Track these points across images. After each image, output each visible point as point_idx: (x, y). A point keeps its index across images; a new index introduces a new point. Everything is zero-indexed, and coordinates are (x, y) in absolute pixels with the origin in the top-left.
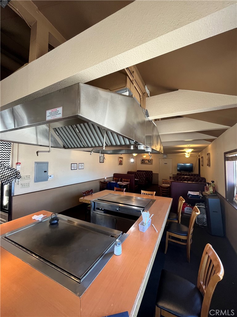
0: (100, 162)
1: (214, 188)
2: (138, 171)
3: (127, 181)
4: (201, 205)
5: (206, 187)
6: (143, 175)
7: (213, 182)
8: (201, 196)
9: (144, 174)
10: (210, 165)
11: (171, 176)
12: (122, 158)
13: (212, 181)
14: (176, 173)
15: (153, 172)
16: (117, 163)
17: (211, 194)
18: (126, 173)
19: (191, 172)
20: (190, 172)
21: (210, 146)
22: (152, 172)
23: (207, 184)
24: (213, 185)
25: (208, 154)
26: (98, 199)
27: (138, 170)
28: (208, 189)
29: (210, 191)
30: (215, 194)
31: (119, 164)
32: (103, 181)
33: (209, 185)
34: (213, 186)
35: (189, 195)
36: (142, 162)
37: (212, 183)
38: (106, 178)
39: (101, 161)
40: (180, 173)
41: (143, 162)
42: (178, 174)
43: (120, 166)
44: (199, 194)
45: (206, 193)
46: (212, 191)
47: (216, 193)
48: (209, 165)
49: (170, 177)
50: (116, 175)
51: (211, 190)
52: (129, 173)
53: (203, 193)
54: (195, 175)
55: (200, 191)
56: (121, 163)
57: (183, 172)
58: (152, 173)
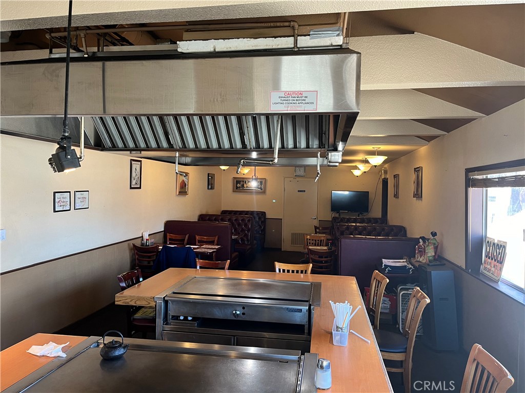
0: (131, 188)
1: (436, 248)
2: (224, 212)
3: (212, 243)
4: (410, 289)
5: (419, 248)
6: (246, 225)
7: (434, 234)
8: (411, 268)
9: (249, 221)
10: (421, 197)
11: (316, 223)
12: (187, 174)
13: (432, 233)
14: (328, 215)
15: (268, 216)
16: (174, 188)
17: (430, 261)
18: (195, 219)
19: (365, 214)
20: (362, 214)
21: (423, 150)
22: (264, 214)
23: (421, 240)
24: (435, 242)
25: (418, 170)
26: (174, 293)
27: (223, 209)
28: (423, 252)
29: (429, 255)
30: (438, 263)
31: (180, 192)
32: (138, 243)
33: (424, 242)
34: (434, 244)
35: (386, 266)
36: (237, 188)
37: (432, 238)
38: (146, 237)
39: (134, 182)
40: (337, 215)
41: (239, 185)
42: (334, 219)
43: (182, 199)
44: (406, 264)
45: (420, 262)
46: (433, 254)
47: (440, 260)
48: (418, 195)
49: (316, 228)
50: (171, 226)
51: (430, 252)
52: (202, 217)
53: (413, 261)
54: (376, 220)
55: (406, 257)
56: (183, 190)
57: (345, 215)
58: (265, 219)
